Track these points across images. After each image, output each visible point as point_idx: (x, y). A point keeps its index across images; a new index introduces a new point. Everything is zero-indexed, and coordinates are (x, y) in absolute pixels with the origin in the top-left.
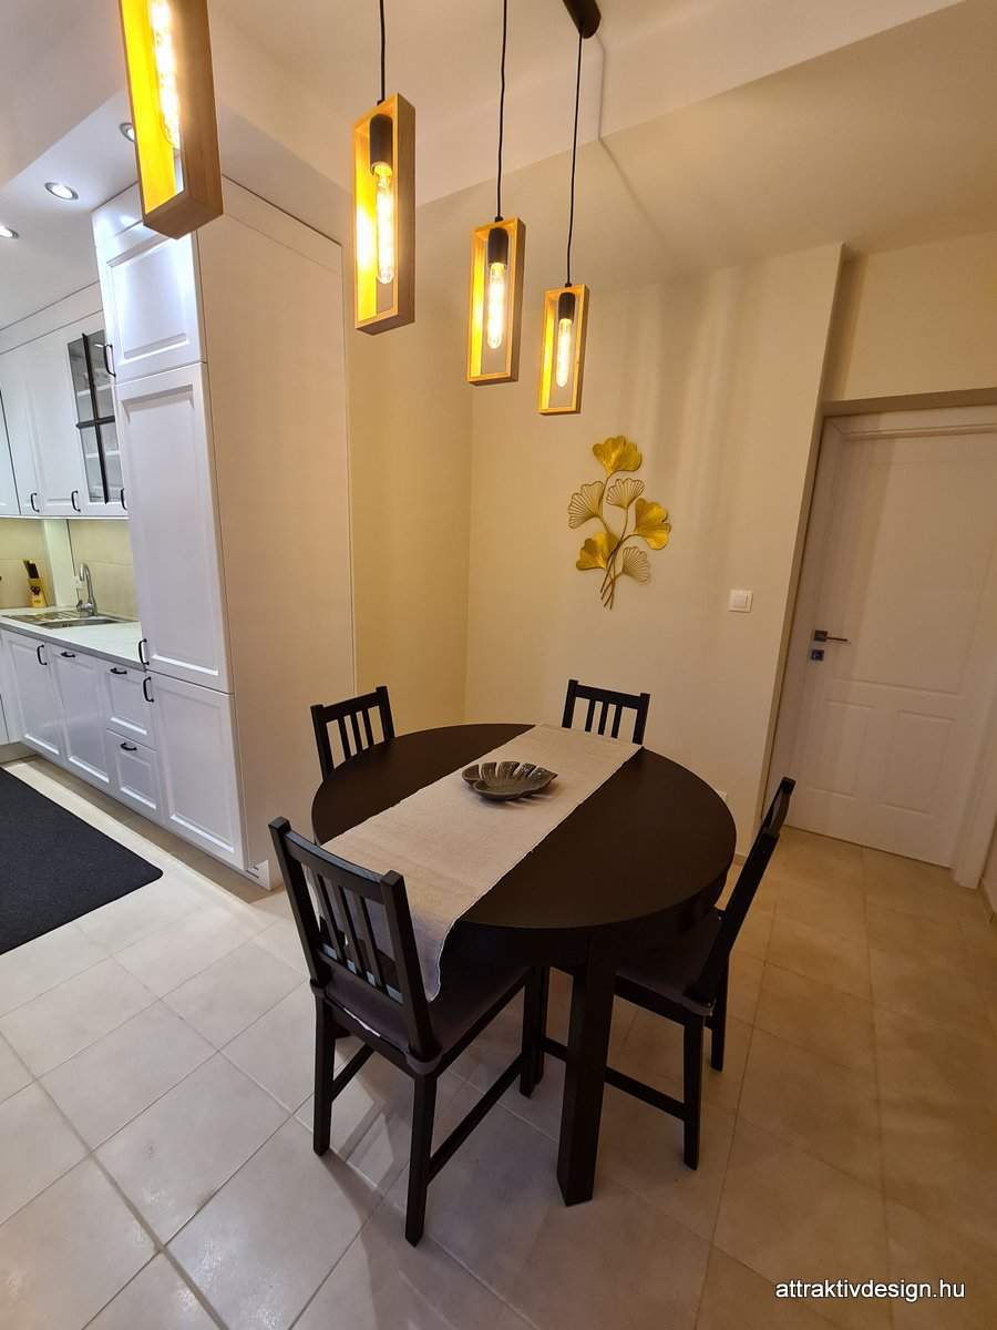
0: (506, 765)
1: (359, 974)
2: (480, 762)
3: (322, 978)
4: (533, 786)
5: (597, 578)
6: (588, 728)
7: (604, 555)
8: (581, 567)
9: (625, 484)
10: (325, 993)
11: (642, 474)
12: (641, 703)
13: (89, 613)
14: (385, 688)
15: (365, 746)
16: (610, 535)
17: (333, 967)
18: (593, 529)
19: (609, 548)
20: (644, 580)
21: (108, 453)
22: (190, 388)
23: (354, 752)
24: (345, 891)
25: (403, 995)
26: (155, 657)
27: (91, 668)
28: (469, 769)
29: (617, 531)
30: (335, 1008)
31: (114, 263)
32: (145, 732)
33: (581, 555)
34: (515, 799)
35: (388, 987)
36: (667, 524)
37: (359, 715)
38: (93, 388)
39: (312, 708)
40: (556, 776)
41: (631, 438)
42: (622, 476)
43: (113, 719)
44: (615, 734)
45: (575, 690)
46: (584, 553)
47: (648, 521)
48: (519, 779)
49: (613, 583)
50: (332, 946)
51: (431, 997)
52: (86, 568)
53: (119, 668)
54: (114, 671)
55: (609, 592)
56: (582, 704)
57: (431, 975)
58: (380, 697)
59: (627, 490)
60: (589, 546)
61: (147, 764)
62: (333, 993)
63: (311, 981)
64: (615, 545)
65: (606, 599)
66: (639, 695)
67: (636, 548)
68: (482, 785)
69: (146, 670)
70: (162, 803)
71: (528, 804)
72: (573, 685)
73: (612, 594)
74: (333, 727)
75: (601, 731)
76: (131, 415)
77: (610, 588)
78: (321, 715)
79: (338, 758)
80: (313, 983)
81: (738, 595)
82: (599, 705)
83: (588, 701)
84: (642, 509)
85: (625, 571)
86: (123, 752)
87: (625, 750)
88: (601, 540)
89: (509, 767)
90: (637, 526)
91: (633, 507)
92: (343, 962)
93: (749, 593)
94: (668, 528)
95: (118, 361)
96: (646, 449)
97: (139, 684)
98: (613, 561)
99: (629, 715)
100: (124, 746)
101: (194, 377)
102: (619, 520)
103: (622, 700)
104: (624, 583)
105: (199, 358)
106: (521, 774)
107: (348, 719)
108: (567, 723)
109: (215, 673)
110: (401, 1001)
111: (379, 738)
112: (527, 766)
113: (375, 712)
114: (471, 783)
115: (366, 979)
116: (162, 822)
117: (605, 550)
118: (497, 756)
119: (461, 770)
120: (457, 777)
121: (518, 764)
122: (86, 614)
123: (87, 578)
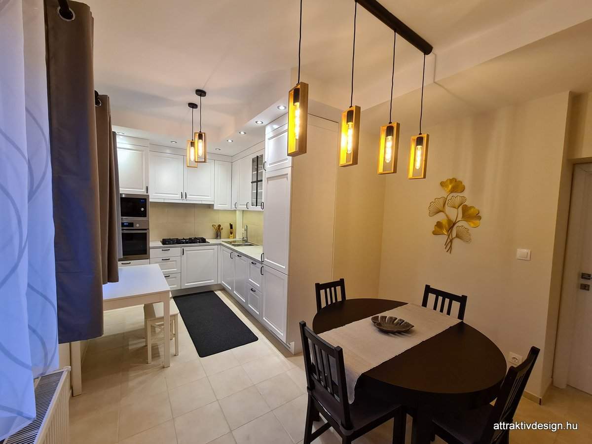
0: (391, 318)
1: (324, 387)
2: (380, 315)
3: (311, 387)
4: (403, 329)
5: (443, 239)
6: (435, 308)
7: (446, 228)
8: (435, 233)
9: (457, 198)
10: (312, 393)
11: (466, 194)
12: (463, 300)
13: (246, 242)
14: (343, 279)
15: (334, 301)
16: (449, 221)
17: (315, 382)
18: (441, 217)
19: (449, 226)
20: (468, 241)
21: (259, 191)
22: (287, 174)
23: (329, 303)
24: (322, 351)
25: (340, 399)
26: (266, 259)
27: (245, 261)
28: (375, 317)
29: (453, 218)
30: (315, 400)
31: (269, 139)
32: (259, 285)
33: (435, 228)
34: (394, 333)
35: (335, 395)
36: (479, 216)
37: (333, 289)
38: (257, 172)
39: (316, 284)
40: (413, 326)
41: (459, 179)
42: (455, 194)
43: (250, 280)
44: (449, 313)
45: (428, 290)
46: (436, 227)
47: (470, 214)
48: (396, 325)
49: (451, 241)
50: (316, 374)
51: (350, 402)
52: (247, 227)
53: (254, 262)
54: (252, 263)
55: (449, 245)
56: (432, 297)
57: (351, 394)
58: (341, 283)
59: (458, 201)
60: (439, 225)
61: (258, 297)
62: (315, 394)
63: (308, 387)
64: (452, 225)
65: (447, 249)
66: (461, 296)
67: (462, 226)
68: (379, 324)
69: (262, 264)
70: (261, 312)
71: (399, 336)
72: (428, 287)
73: (451, 246)
74: (322, 292)
75: (442, 311)
76: (269, 182)
77: (450, 244)
78: (319, 287)
79: (323, 305)
80: (308, 388)
81: (522, 252)
82: (440, 298)
83: (435, 295)
84: (465, 209)
85: (457, 236)
86: (251, 291)
87: (453, 320)
88: (445, 222)
89: (392, 320)
90: (463, 217)
91: (460, 209)
92: (319, 381)
93: (529, 251)
94: (480, 218)
95: (267, 166)
96: (466, 183)
97: (259, 268)
98: (451, 231)
99: (456, 305)
100: (252, 289)
101: (289, 171)
102: (454, 214)
103: (453, 297)
104: (457, 242)
105: (291, 165)
106: (398, 323)
107: (328, 290)
108: (425, 304)
109: (284, 267)
110: (339, 401)
111: (340, 299)
112: (400, 320)
113: (339, 288)
114: (375, 323)
115: (327, 389)
116: (260, 320)
117: (447, 226)
118: (388, 314)
119: (371, 317)
120: (369, 319)
121: (397, 319)
122: (244, 242)
123: (246, 230)
